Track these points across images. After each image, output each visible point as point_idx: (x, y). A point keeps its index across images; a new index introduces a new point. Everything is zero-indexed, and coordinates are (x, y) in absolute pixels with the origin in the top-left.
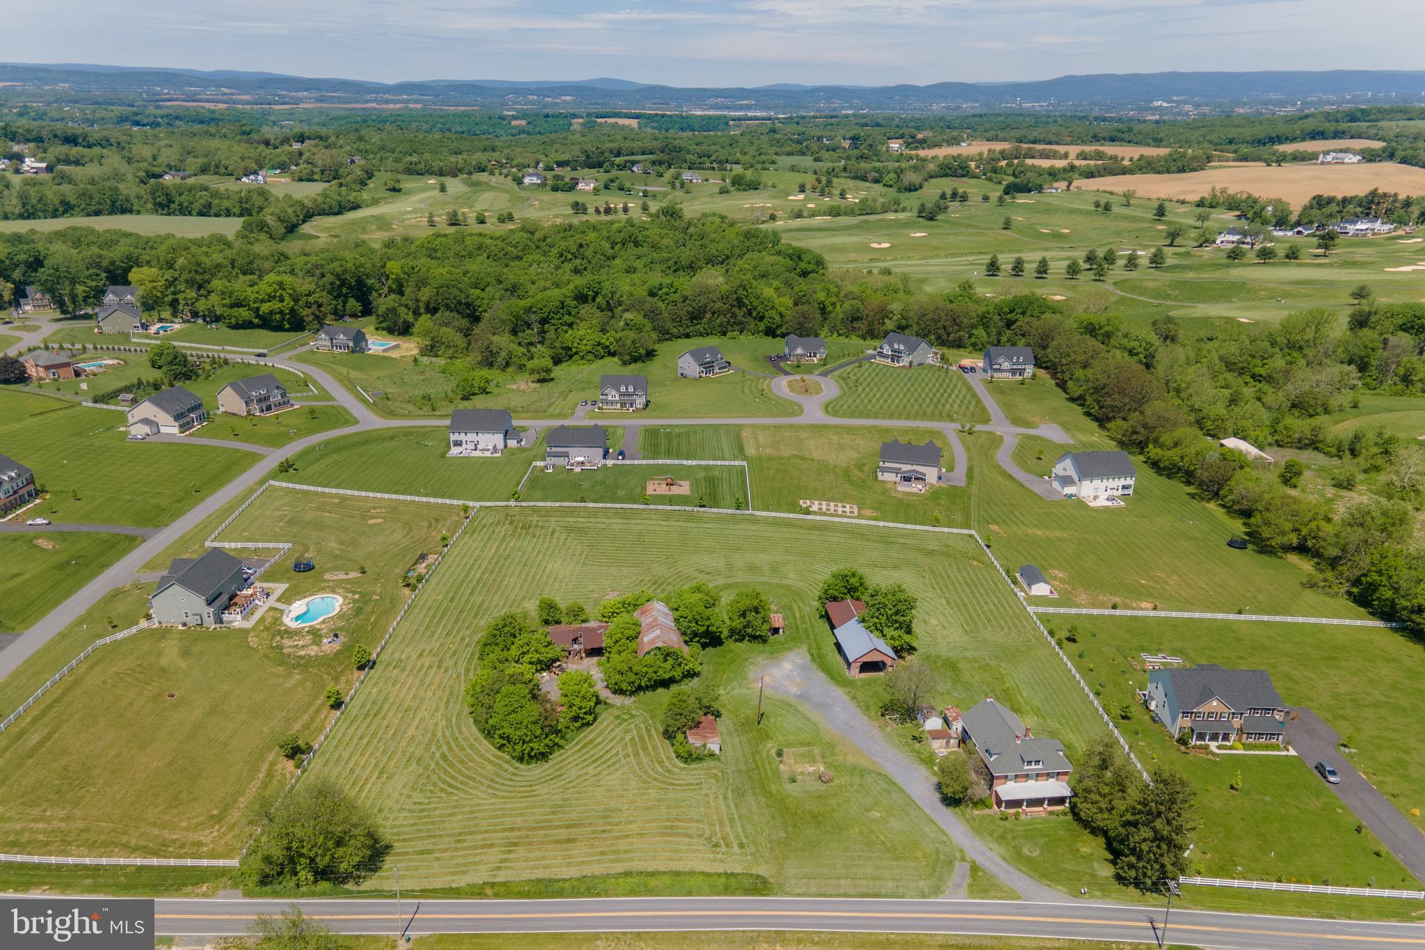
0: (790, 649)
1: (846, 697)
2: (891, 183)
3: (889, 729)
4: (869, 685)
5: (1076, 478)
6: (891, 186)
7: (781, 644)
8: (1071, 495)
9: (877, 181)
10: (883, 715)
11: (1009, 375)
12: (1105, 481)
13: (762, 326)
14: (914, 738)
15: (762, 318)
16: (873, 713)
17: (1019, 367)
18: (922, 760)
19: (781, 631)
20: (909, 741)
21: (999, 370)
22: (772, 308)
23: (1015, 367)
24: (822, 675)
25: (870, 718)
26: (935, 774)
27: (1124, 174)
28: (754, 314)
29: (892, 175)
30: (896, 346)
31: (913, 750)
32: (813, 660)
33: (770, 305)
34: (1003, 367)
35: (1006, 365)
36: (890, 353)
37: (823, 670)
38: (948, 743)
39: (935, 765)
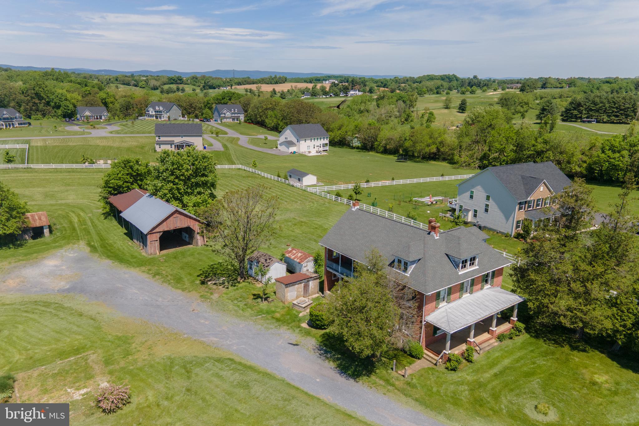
0: (61, 247)
1: (145, 276)
2: (143, 86)
3: (215, 296)
4: (175, 258)
5: (295, 140)
6: (144, 88)
7: (47, 244)
8: (295, 152)
9: (136, 86)
10: (203, 283)
11: (231, 120)
12: (313, 141)
13: (60, 112)
14: (257, 297)
15: (58, 107)
16: (187, 284)
17: (236, 115)
18: (278, 320)
19: (46, 231)
20: (250, 301)
21: (225, 117)
22: (66, 100)
23: (233, 115)
24: (107, 262)
25: (183, 290)
26: (308, 333)
27: (253, 84)
28: (52, 104)
29: (144, 83)
30: (157, 108)
31: (261, 312)
32: (94, 249)
33: (64, 98)
34: (226, 116)
35: (228, 114)
36: (154, 113)
37: (108, 257)
38: (306, 287)
39: (300, 321)
